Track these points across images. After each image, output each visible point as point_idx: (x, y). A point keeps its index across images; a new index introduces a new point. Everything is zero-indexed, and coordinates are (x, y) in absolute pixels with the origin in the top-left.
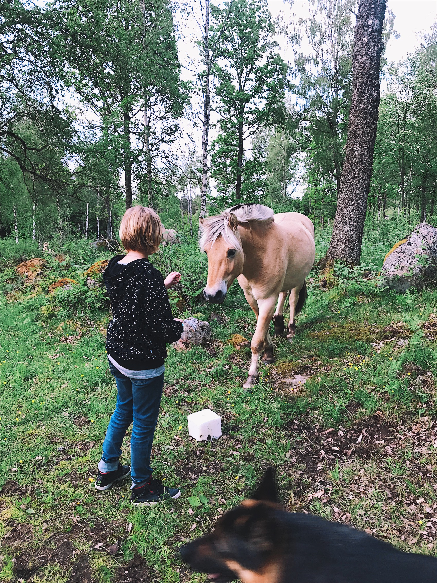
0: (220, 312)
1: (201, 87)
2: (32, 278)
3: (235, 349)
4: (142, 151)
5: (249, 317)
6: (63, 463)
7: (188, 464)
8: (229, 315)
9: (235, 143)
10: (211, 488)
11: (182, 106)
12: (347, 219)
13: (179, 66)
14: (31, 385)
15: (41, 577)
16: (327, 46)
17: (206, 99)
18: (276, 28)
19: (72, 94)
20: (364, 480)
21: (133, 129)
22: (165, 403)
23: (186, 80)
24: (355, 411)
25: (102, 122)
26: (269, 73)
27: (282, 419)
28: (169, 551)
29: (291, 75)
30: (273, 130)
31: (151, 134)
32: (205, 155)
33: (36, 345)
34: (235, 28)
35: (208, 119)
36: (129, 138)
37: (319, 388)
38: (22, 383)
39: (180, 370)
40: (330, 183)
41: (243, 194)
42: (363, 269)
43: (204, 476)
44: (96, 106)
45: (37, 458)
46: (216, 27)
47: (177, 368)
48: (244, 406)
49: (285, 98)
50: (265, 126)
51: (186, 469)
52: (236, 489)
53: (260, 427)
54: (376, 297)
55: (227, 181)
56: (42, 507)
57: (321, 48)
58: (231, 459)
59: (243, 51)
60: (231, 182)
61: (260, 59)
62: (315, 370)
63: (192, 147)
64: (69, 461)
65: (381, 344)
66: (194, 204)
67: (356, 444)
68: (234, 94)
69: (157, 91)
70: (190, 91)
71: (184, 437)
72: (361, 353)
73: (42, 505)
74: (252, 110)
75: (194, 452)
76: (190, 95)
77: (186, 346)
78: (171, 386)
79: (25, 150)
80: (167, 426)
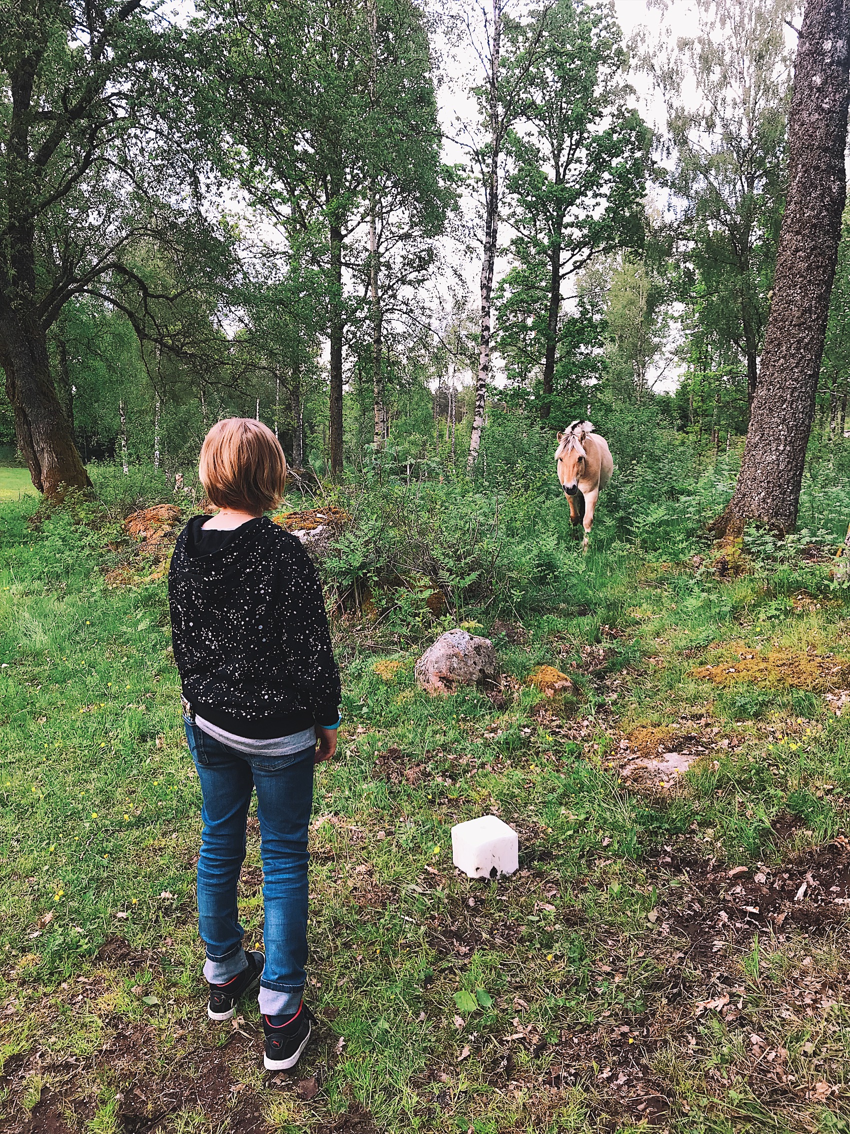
0: (513, 619)
1: (481, 176)
2: (153, 542)
3: (543, 695)
4: (363, 300)
5: (570, 631)
7: (453, 923)
8: (530, 625)
9: (543, 284)
10: (499, 976)
11: (444, 213)
12: (772, 438)
13: (440, 135)
14: (151, 751)
16: (733, 92)
17: (491, 200)
18: (631, 59)
19: (234, 191)
20: (813, 979)
21: (347, 259)
22: (406, 798)
23: (450, 163)
24: (791, 834)
25: (288, 244)
26: (614, 146)
27: (640, 843)
28: (417, 1098)
29: (659, 150)
30: (619, 258)
31: (383, 268)
32: (487, 309)
33: (160, 672)
34: (549, 60)
35: (495, 238)
36: (340, 275)
37: (715, 782)
38: (135, 746)
39: (435, 733)
40: (732, 364)
41: (557, 383)
42: (804, 541)
43: (485, 949)
44: (278, 213)
45: (163, 895)
46: (513, 59)
47: (429, 729)
48: (563, 812)
49: (646, 195)
50: (606, 251)
51: (447, 933)
52: (547, 981)
53: (596, 856)
54: (831, 599)
55: (526, 358)
56: (173, 993)
57: (721, 97)
58: (538, 918)
59: (564, 105)
60: (537, 361)
61: (597, 119)
62: (706, 746)
63: (460, 293)
65: (843, 697)
66: (460, 402)
67: (794, 903)
68: (544, 188)
69: (395, 185)
70: (459, 183)
71: (444, 869)
72: (802, 714)
73: (173, 989)
74: (580, 219)
75: (464, 901)
76: (459, 191)
77: (445, 685)
78: (418, 765)
79: (145, 299)
80: (411, 845)
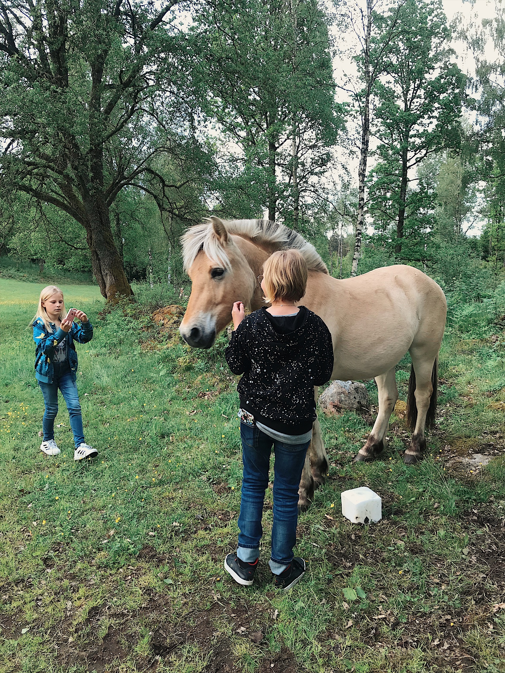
1: (359, 109)
2: (168, 326)
3: (397, 418)
4: (288, 185)
6: (201, 532)
7: (342, 548)
9: (397, 172)
10: (370, 581)
11: (336, 131)
13: (334, 86)
14: (167, 443)
15: (180, 657)
17: (365, 123)
18: (452, 33)
19: (214, 124)
21: (279, 161)
23: (340, 102)
25: (244, 153)
26: (442, 87)
27: (457, 507)
28: (321, 648)
29: (470, 87)
30: (444, 155)
31: (300, 166)
32: (362, 188)
33: (172, 399)
34: (401, 37)
35: (367, 145)
36: (274, 171)
38: (158, 440)
39: (331, 438)
41: (406, 232)
43: (361, 565)
44: (239, 136)
45: (174, 524)
46: (379, 38)
47: (327, 435)
48: (409, 487)
49: (462, 116)
50: (436, 151)
51: (339, 554)
52: (399, 586)
53: (430, 514)
55: (387, 217)
56: (180, 578)
58: (393, 548)
59: (410, 64)
60: (393, 219)
61: (431, 71)
62: (499, 450)
63: (346, 179)
64: (208, 531)
66: (345, 244)
68: (397, 114)
69: (307, 117)
70: (346, 114)
71: (337, 517)
73: (180, 576)
74: (420, 132)
75: (349, 536)
76: (345, 119)
77: (337, 411)
79: (163, 188)
